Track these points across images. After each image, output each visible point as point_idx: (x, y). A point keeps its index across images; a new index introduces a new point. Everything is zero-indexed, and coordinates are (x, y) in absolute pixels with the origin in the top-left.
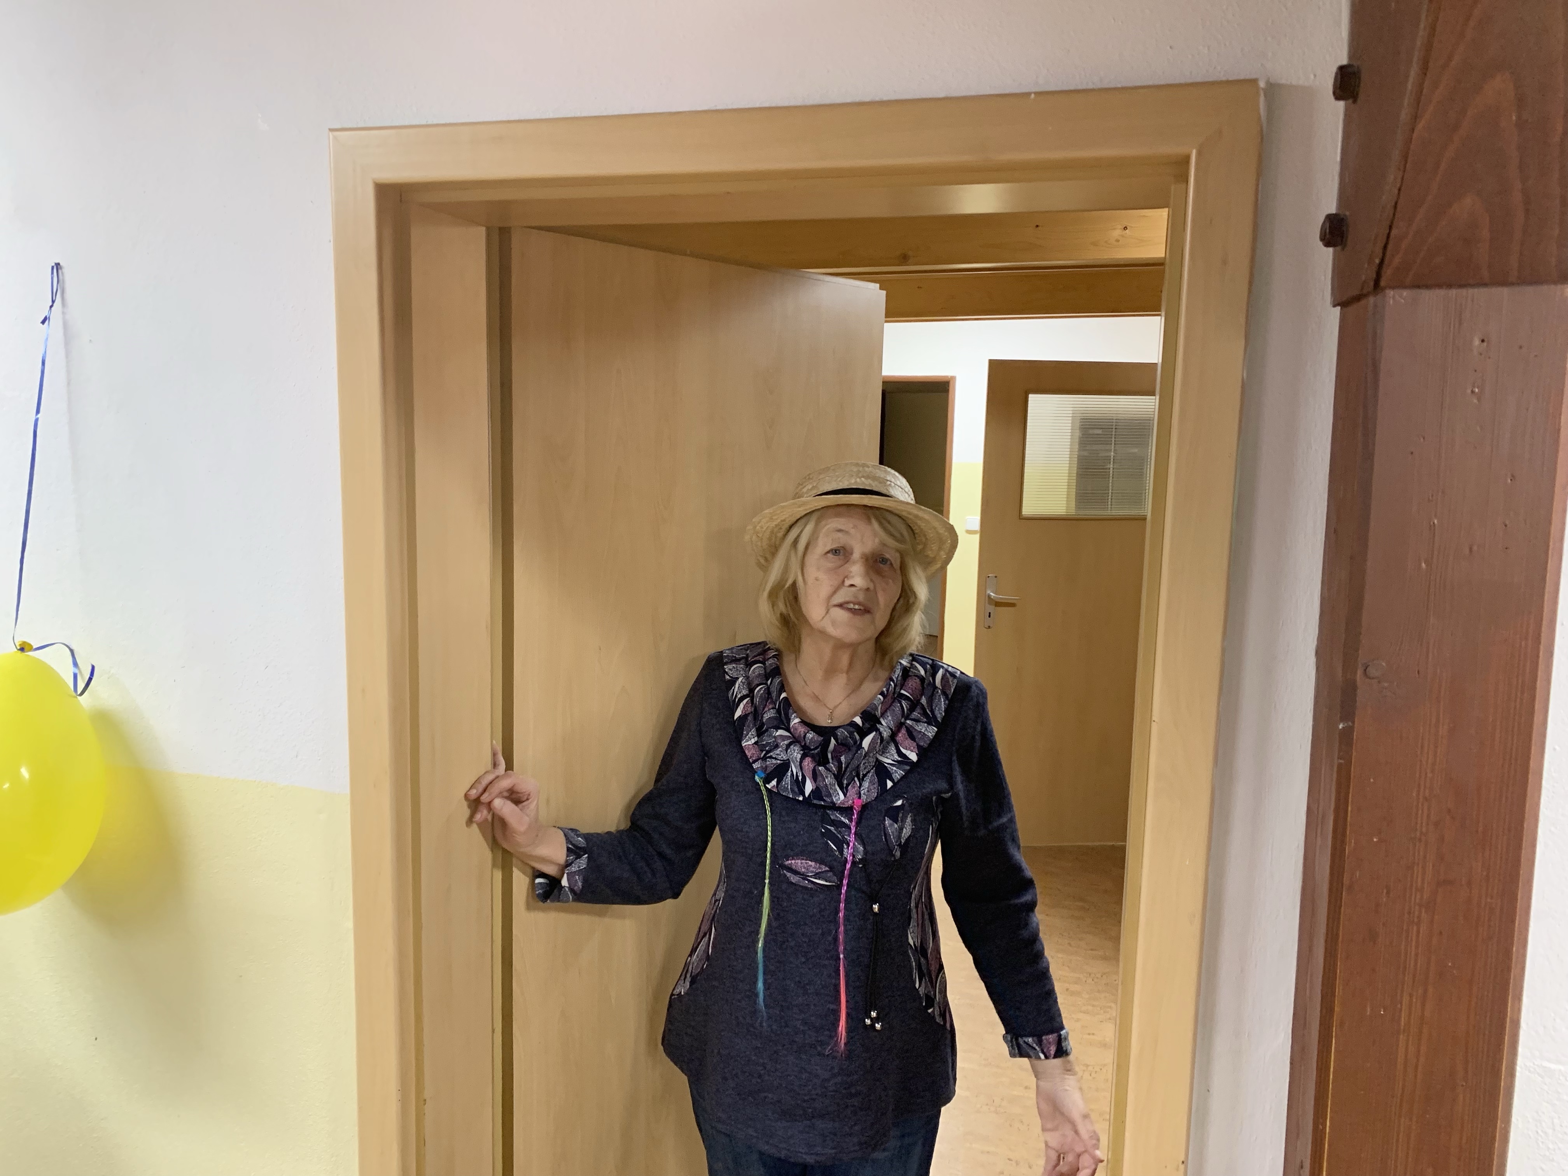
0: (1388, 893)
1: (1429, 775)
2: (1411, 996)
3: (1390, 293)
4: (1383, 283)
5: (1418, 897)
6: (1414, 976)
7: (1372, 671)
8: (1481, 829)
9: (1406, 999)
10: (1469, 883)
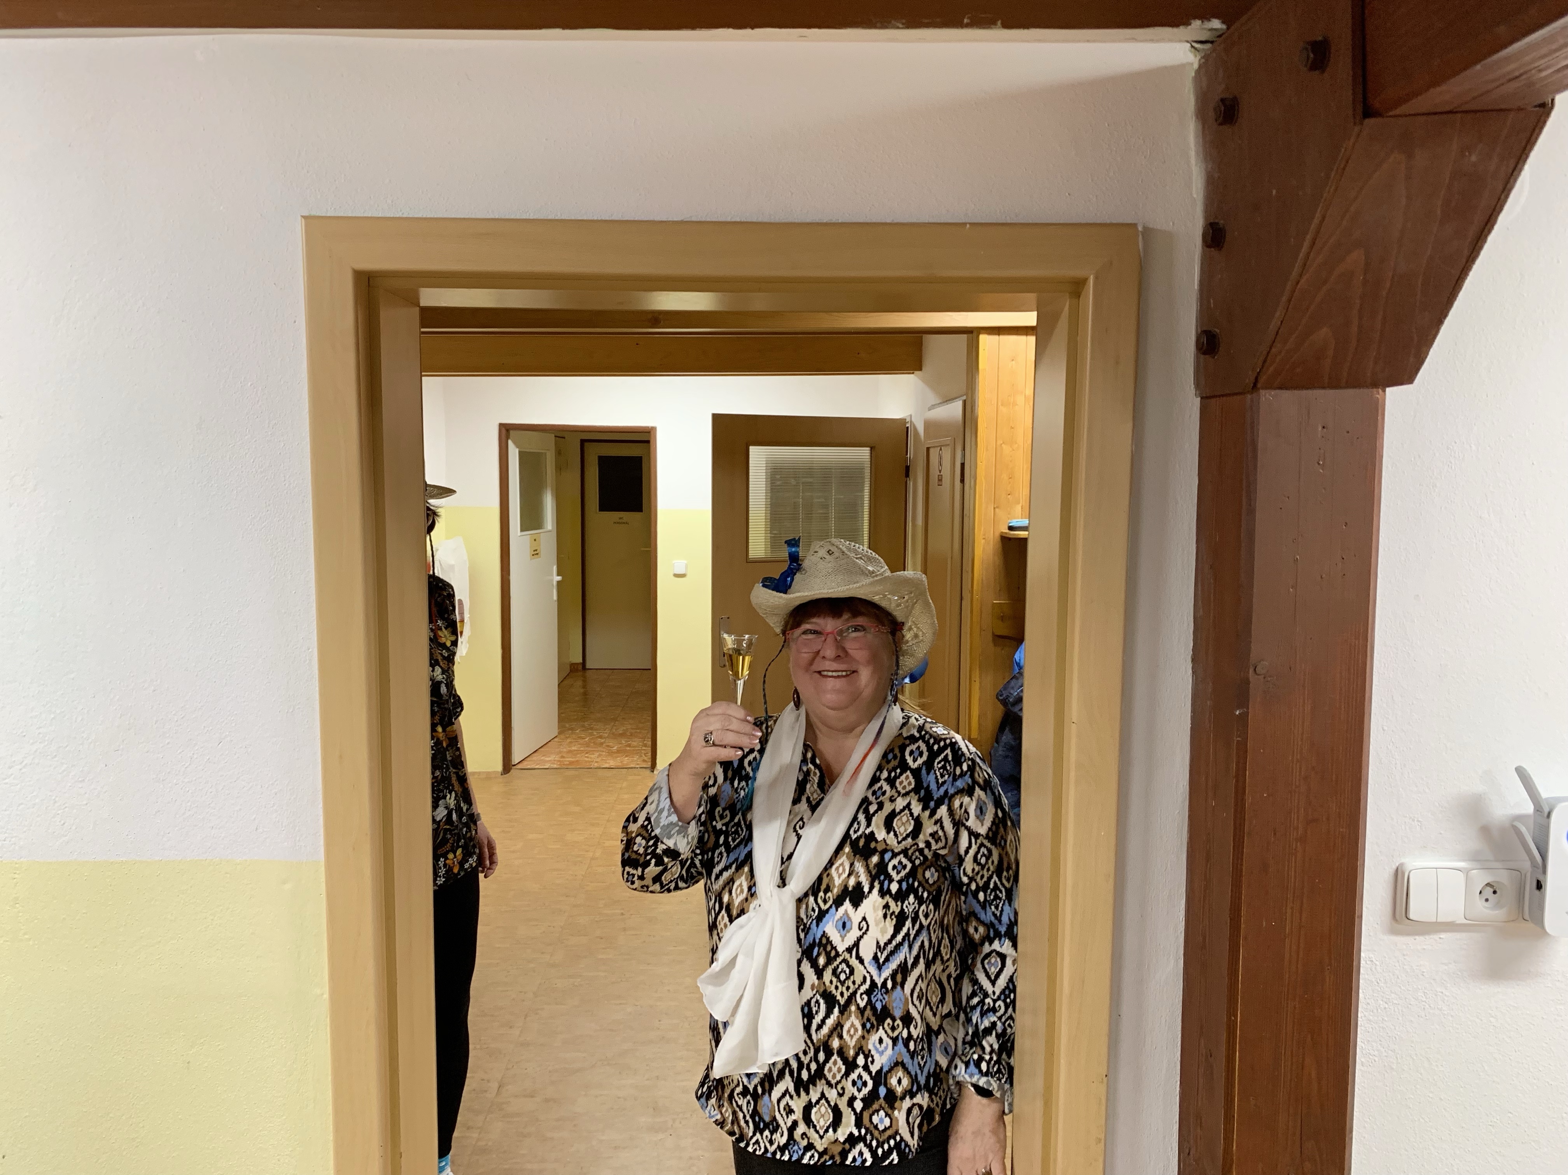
0: (1275, 834)
1: (1300, 743)
2: (1292, 908)
3: (1262, 392)
4: (1259, 385)
5: (1295, 834)
6: (1294, 893)
7: (1258, 669)
8: (1334, 779)
9: (1289, 911)
10: (1328, 819)
